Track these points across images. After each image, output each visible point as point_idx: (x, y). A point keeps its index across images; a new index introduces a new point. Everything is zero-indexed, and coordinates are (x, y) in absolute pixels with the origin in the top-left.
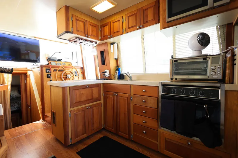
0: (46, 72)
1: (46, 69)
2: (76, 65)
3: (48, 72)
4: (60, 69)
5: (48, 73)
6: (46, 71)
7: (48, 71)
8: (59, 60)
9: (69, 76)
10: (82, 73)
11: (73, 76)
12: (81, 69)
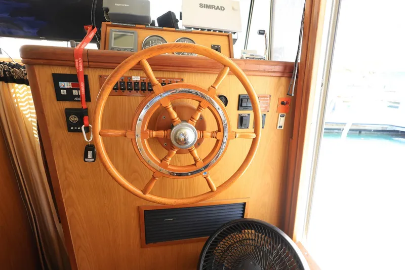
0: (60, 98)
1: (57, 78)
2: (257, 46)
3: (70, 97)
4: (123, 72)
5: (68, 105)
6: (58, 89)
7: (69, 91)
8: (168, 21)
9: (184, 135)
10: (283, 103)
11: (219, 135)
12: (284, 80)
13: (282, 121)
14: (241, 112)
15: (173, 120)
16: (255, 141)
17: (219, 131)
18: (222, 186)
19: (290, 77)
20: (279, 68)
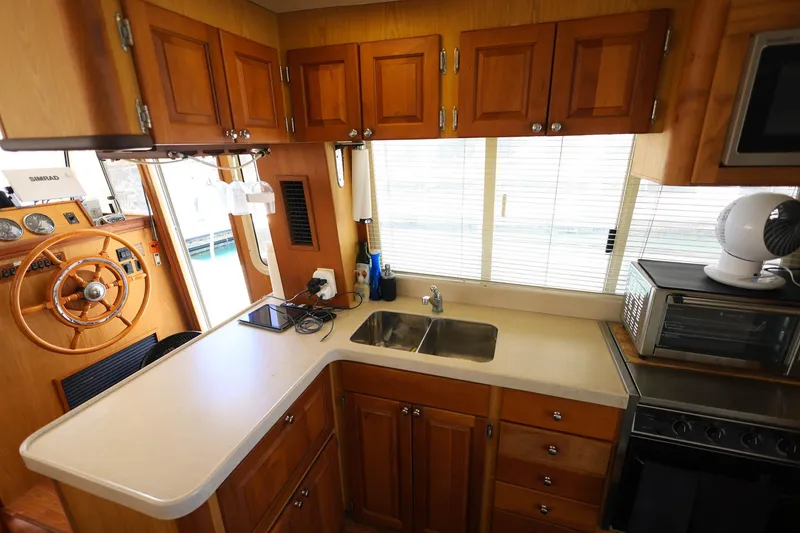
9: (96, 290)
10: (153, 246)
11: (120, 283)
12: (146, 230)
13: (158, 259)
14: (122, 262)
15: (82, 283)
16: (147, 279)
17: (118, 279)
18: (136, 319)
19: (150, 227)
20: (140, 224)
